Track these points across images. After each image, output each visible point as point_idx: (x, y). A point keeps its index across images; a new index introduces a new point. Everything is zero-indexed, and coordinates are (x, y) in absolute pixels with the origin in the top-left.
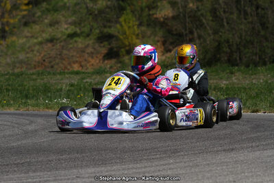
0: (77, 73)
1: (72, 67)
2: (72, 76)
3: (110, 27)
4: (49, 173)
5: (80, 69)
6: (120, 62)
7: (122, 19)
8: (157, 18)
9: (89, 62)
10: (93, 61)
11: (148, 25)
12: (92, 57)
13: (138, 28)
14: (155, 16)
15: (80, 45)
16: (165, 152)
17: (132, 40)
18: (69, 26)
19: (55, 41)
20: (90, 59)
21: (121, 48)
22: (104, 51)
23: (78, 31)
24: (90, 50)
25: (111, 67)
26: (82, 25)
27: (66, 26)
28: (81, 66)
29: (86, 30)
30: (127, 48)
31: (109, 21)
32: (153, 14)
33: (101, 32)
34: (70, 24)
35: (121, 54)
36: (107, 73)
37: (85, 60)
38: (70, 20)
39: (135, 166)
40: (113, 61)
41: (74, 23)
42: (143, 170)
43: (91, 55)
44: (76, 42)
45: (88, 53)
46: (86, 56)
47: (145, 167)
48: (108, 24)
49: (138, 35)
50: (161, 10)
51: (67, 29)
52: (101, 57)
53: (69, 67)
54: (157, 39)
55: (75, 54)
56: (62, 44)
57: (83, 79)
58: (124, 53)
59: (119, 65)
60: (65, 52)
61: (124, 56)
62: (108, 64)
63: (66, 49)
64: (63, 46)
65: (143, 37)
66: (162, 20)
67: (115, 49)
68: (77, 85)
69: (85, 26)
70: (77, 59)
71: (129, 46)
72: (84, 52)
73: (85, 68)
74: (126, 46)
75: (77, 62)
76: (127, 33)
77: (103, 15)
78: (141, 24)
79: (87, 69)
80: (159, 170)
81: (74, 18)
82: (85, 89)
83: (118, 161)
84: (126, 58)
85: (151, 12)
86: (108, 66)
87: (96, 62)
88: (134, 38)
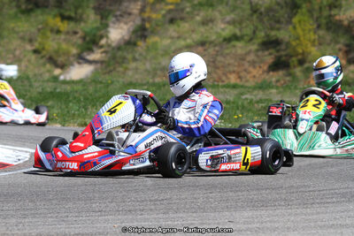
0: (234, 87)
1: (228, 78)
2: (227, 90)
3: (278, 29)
4: (194, 215)
5: (238, 82)
6: (290, 75)
7: (295, 20)
8: (341, 21)
9: (249, 73)
10: (254, 72)
11: (328, 29)
12: (254, 67)
13: (315, 33)
14: (337, 18)
15: (240, 51)
16: (343, 195)
17: (306, 48)
18: (226, 25)
19: (207, 45)
20: (251, 69)
21: (291, 56)
22: (270, 60)
23: (238, 33)
24: (251, 57)
25: (278, 81)
26: (244, 25)
27: (223, 26)
28: (240, 77)
29: (248, 31)
30: (300, 57)
31: (278, 22)
32: (335, 15)
33: (267, 36)
34: (229, 23)
35: (291, 64)
36: (272, 87)
37: (245, 70)
38: (228, 18)
39: (304, 211)
40: (281, 73)
41: (232, 23)
42: (315, 217)
43: (253, 64)
44: (234, 46)
45: (249, 62)
46: (247, 65)
47: (318, 213)
48: (277, 26)
49: (314, 41)
50: (345, 11)
51: (223, 30)
52: (265, 68)
53: (224, 78)
54: (338, 46)
55: (232, 61)
56: (217, 48)
57: (242, 94)
58: (296, 63)
59: (288, 78)
60: (219, 58)
61: (295, 67)
62: (274, 77)
63: (222, 55)
64: (217, 51)
65: (320, 44)
66: (346, 23)
67: (284, 58)
68: (233, 103)
69: (246, 27)
70: (236, 69)
71: (303, 54)
72: (243, 59)
73: (244, 80)
74: (297, 55)
75: (234, 72)
76: (302, 39)
77: (271, 14)
78: (319, 27)
79: (247, 81)
80: (335, 219)
81: (233, 16)
82: (243, 107)
83: (283, 203)
84: (298, 71)
85: (333, 12)
86: (274, 79)
87: (257, 74)
88: (309, 45)
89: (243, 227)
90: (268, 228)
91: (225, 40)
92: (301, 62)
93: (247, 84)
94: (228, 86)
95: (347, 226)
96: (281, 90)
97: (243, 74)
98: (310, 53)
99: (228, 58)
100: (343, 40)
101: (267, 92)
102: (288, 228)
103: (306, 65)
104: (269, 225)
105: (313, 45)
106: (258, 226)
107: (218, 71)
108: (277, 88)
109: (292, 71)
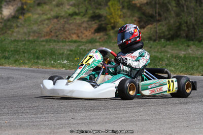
0: (75, 42)
1: (71, 37)
2: (71, 44)
3: (100, 9)
4: (52, 115)
5: (77, 39)
6: (107, 35)
7: (110, 4)
8: (135, 4)
9: (84, 34)
11: (128, 9)
12: (87, 30)
13: (121, 11)
14: (134, 2)
15: (78, 21)
17: (116, 19)
18: (70, 7)
19: (60, 18)
20: (85, 32)
21: (108, 24)
22: (95, 26)
23: (77, 11)
24: (85, 25)
25: (100, 38)
26: (80, 6)
27: (68, 7)
28: (78, 37)
29: (83, 10)
30: (112, 25)
31: (100, 5)
32: (132, 1)
33: (94, 13)
34: (71, 5)
35: (108, 29)
36: (96, 42)
37: (81, 32)
38: (71, 3)
39: (115, 112)
40: (102, 34)
41: (74, 5)
42: (121, 115)
43: (86, 29)
44: (75, 19)
45: (83, 28)
46: (82, 29)
47: (123, 113)
48: (100, 7)
49: (120, 15)
51: (69, 9)
52: (93, 31)
53: (69, 37)
54: (134, 19)
55: (74, 27)
56: (65, 20)
57: (79, 46)
58: (110, 28)
59: (106, 37)
60: (67, 26)
61: (110, 30)
62: (98, 36)
63: (68, 24)
64: (65, 22)
65: (124, 17)
66: (138, 5)
67: (103, 25)
68: (75, 51)
69: (82, 8)
70: (76, 31)
71: (114, 23)
72: (80, 26)
73: (80, 38)
74: (111, 23)
75: (75, 33)
76: (113, 14)
78: (123, 7)
79: (82, 38)
80: (133, 116)
81: (74, 1)
82: (80, 53)
83: (103, 108)
84: (111, 33)
86: (98, 37)
87: (88, 34)
88: (118, 17)
89: (80, 122)
90: (94, 123)
91: (70, 15)
92: (113, 28)
93: (83, 40)
94: (71, 42)
95: (139, 121)
96: (102, 43)
97: (80, 35)
98: (118, 22)
99: (71, 25)
100: (137, 15)
101: (94, 45)
102: (106, 122)
103: (116, 29)
104: (95, 120)
105: (120, 18)
106: (89, 121)
107: (66, 33)
108: (99, 42)
109: (108, 33)
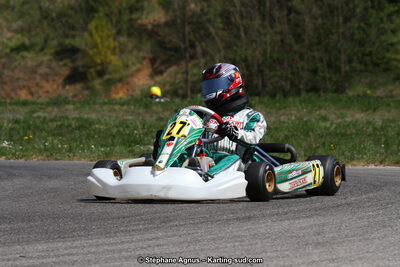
0: (25, 104)
1: (17, 94)
2: (16, 108)
3: (74, 37)
5: (29, 98)
6: (88, 88)
7: (92, 26)
8: (142, 25)
9: (42, 87)
10: (48, 86)
11: (130, 35)
12: (48, 81)
13: (115, 39)
14: (139, 21)
15: (29, 63)
16: (152, 221)
17: (106, 57)
18: (13, 34)
20: (44, 83)
21: (90, 67)
22: (65, 71)
23: (27, 42)
24: (44, 70)
25: (75, 96)
26: (34, 33)
28: (32, 94)
29: (39, 40)
30: (99, 68)
31: (72, 28)
32: (136, 20)
33: (61, 44)
34: (16, 31)
35: (89, 76)
36: (68, 103)
37: (37, 85)
38: (15, 26)
39: (107, 241)
40: (79, 86)
41: (20, 31)
42: (119, 246)
43: (46, 77)
44: (24, 58)
45: (41, 75)
46: (38, 78)
47: (122, 243)
48: (73, 33)
49: (114, 48)
50: (148, 13)
51: (10, 39)
52: (60, 81)
53: (13, 95)
54: (141, 54)
55: (21, 75)
56: (3, 61)
57: (34, 112)
58: (94, 74)
59: (87, 92)
60: (7, 72)
61: (93, 79)
62: (71, 91)
63: (9, 68)
64: (4, 64)
65: (122, 52)
66: (150, 27)
67: (81, 69)
68: (24, 122)
69: (37, 35)
70: (25, 83)
71: (102, 64)
72: (35, 72)
73: (36, 96)
74: (97, 64)
75: (24, 87)
76: (100, 46)
77: (64, 20)
78: (119, 33)
79: (39, 97)
80: (142, 248)
81: (20, 23)
82: (36, 127)
83: (82, 233)
84: (97, 83)
85: (134, 16)
86: (70, 94)
87: (52, 88)
88: (109, 53)
89: (37, 262)
90: (65, 262)
91: (13, 50)
92: (100, 74)
93: (40, 101)
94: (17, 103)
96: (78, 105)
97: (34, 89)
98: (110, 63)
99: (17, 71)
100: (148, 47)
101: (63, 109)
102: (89, 261)
103: (106, 77)
104: (66, 258)
105: (114, 54)
106: (54, 260)
107: (6, 87)
108: (74, 104)
109: (90, 84)
